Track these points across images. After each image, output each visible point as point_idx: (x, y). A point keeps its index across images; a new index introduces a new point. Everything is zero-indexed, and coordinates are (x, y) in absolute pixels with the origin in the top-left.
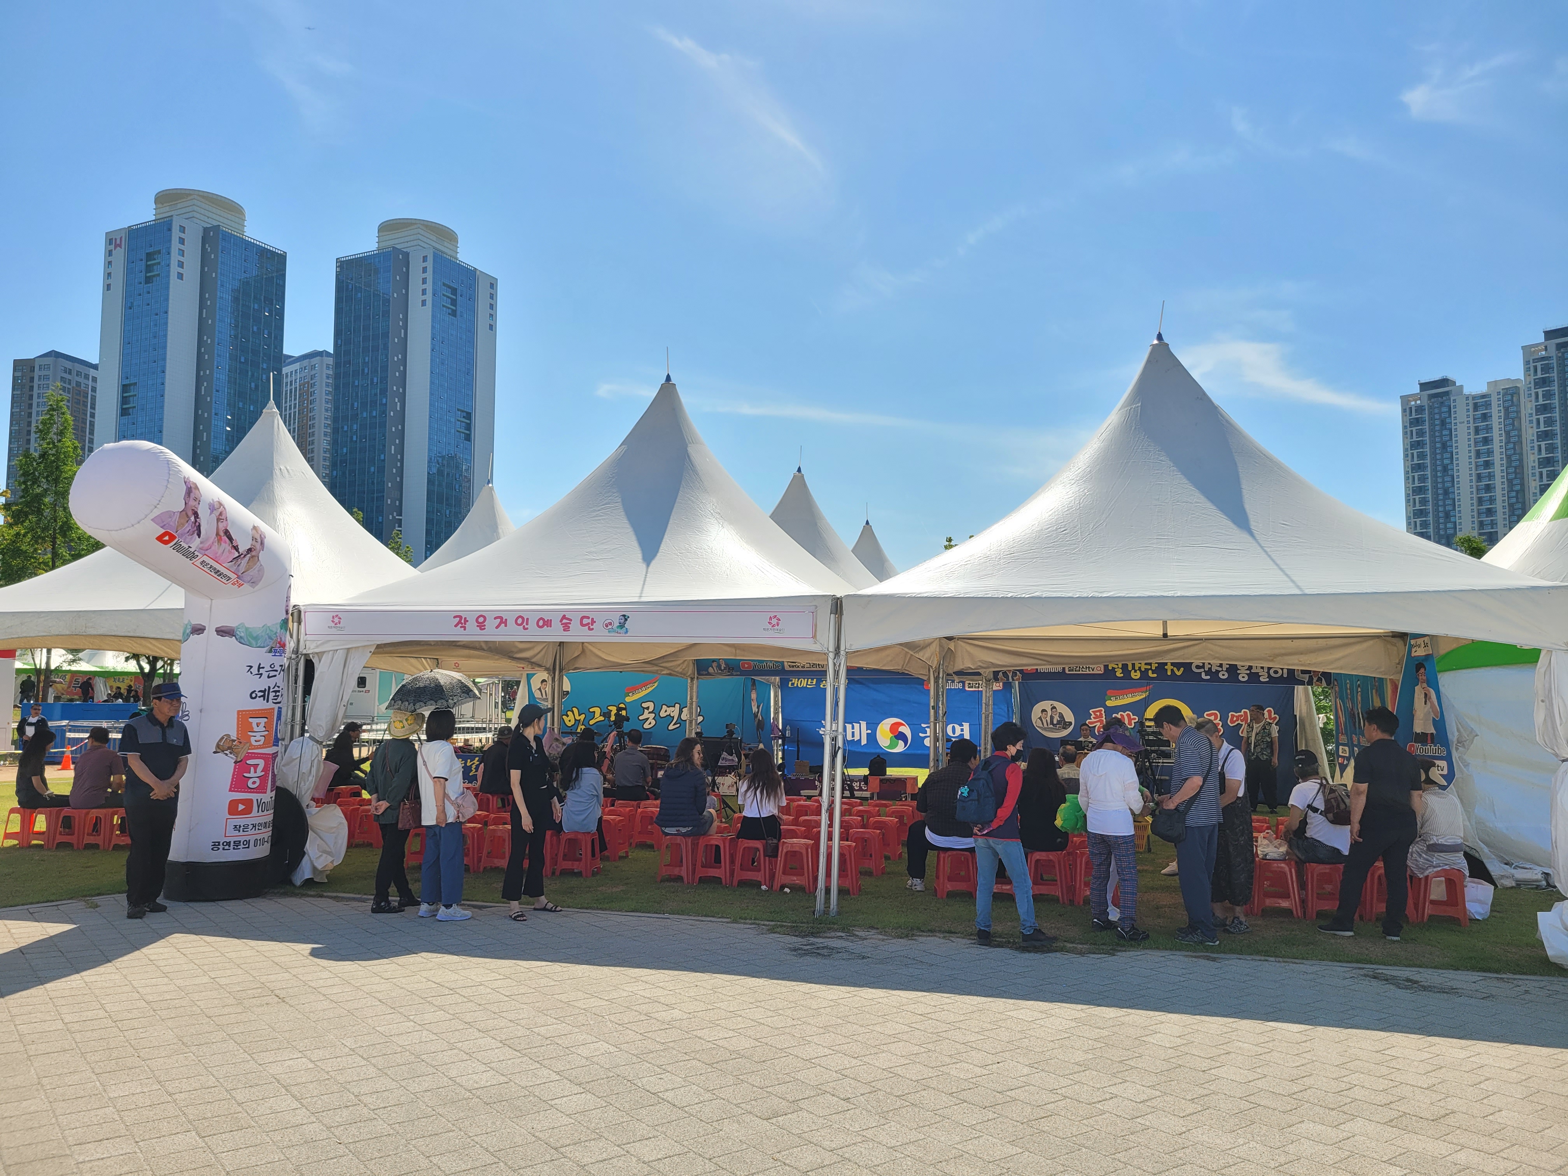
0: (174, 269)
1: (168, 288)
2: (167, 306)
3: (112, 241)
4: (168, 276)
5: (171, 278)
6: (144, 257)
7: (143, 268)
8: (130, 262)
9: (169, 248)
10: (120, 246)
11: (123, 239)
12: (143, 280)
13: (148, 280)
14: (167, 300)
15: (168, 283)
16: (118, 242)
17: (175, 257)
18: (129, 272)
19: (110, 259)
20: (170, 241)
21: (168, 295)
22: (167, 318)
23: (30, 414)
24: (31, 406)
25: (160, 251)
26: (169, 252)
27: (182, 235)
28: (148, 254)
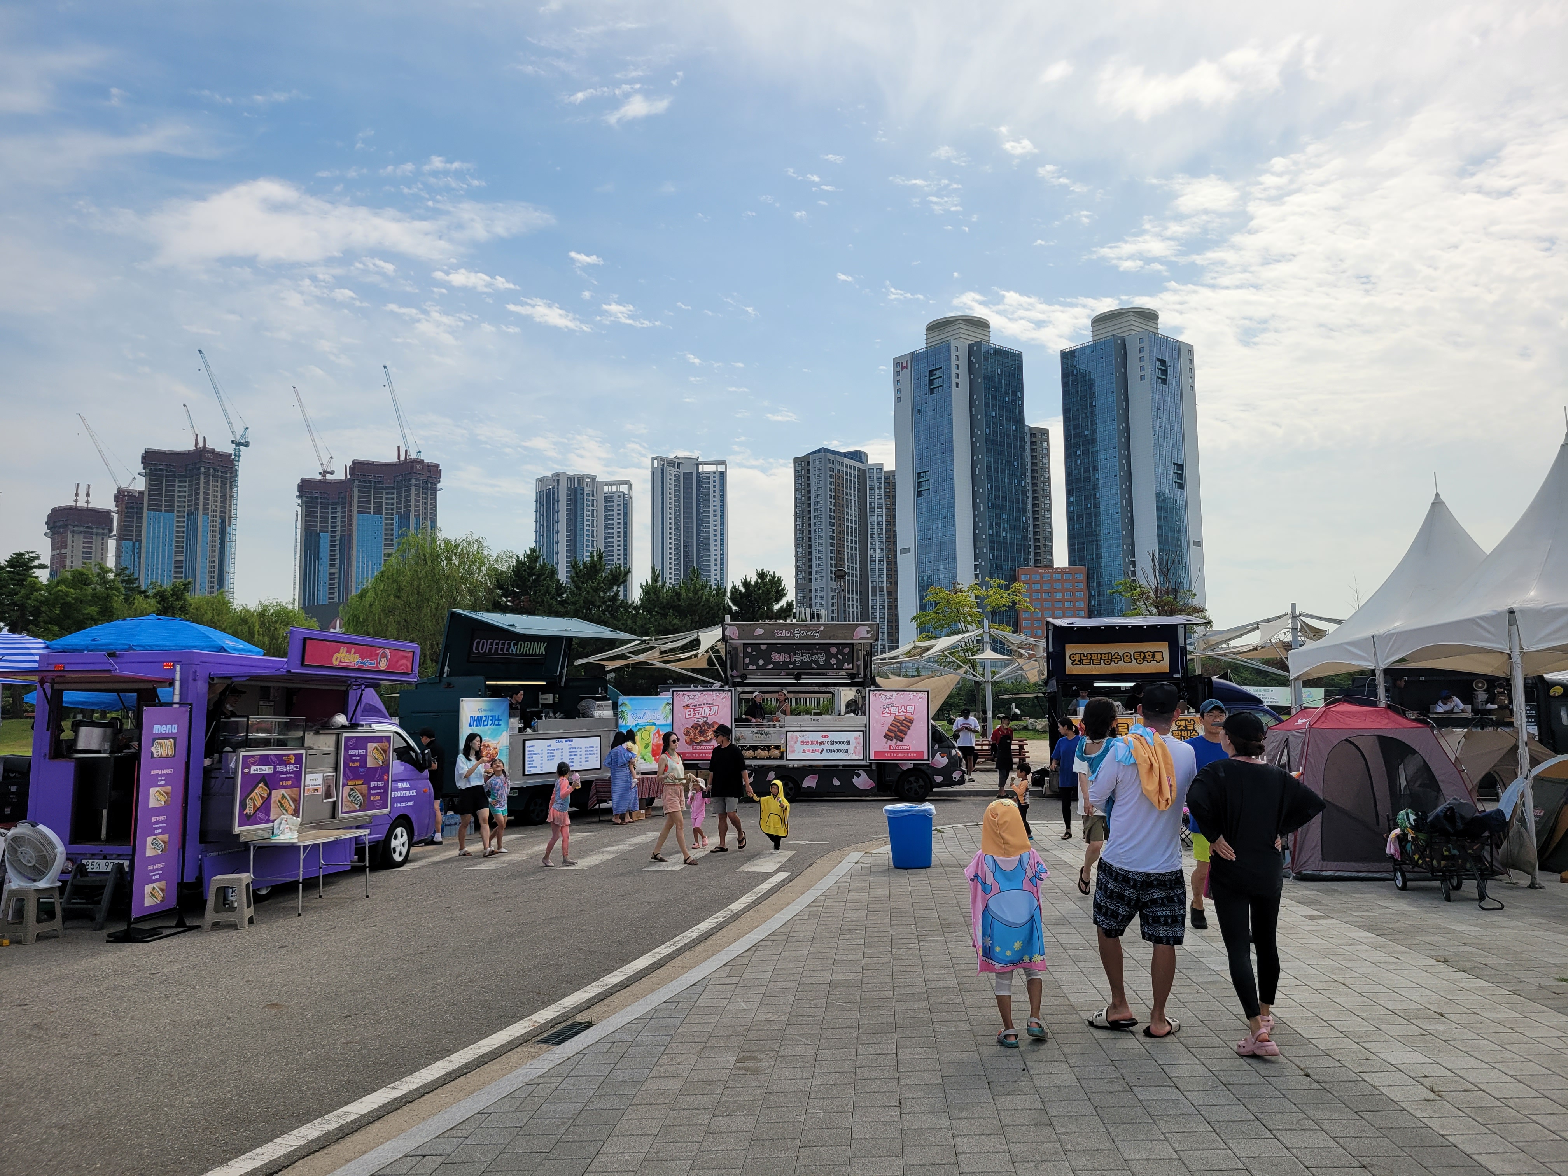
0: (954, 380)
1: (950, 396)
2: (951, 410)
3: (900, 364)
4: (950, 387)
5: (953, 387)
6: (928, 374)
7: (928, 382)
8: (915, 378)
9: (950, 365)
10: (906, 367)
11: (908, 362)
12: (928, 391)
13: (932, 391)
14: (950, 404)
15: (951, 392)
16: (904, 365)
17: (954, 371)
18: (916, 386)
19: (898, 378)
20: (950, 359)
21: (951, 401)
22: (952, 419)
23: (809, 498)
24: (809, 491)
25: (941, 368)
26: (949, 368)
27: (957, 354)
28: (931, 371)
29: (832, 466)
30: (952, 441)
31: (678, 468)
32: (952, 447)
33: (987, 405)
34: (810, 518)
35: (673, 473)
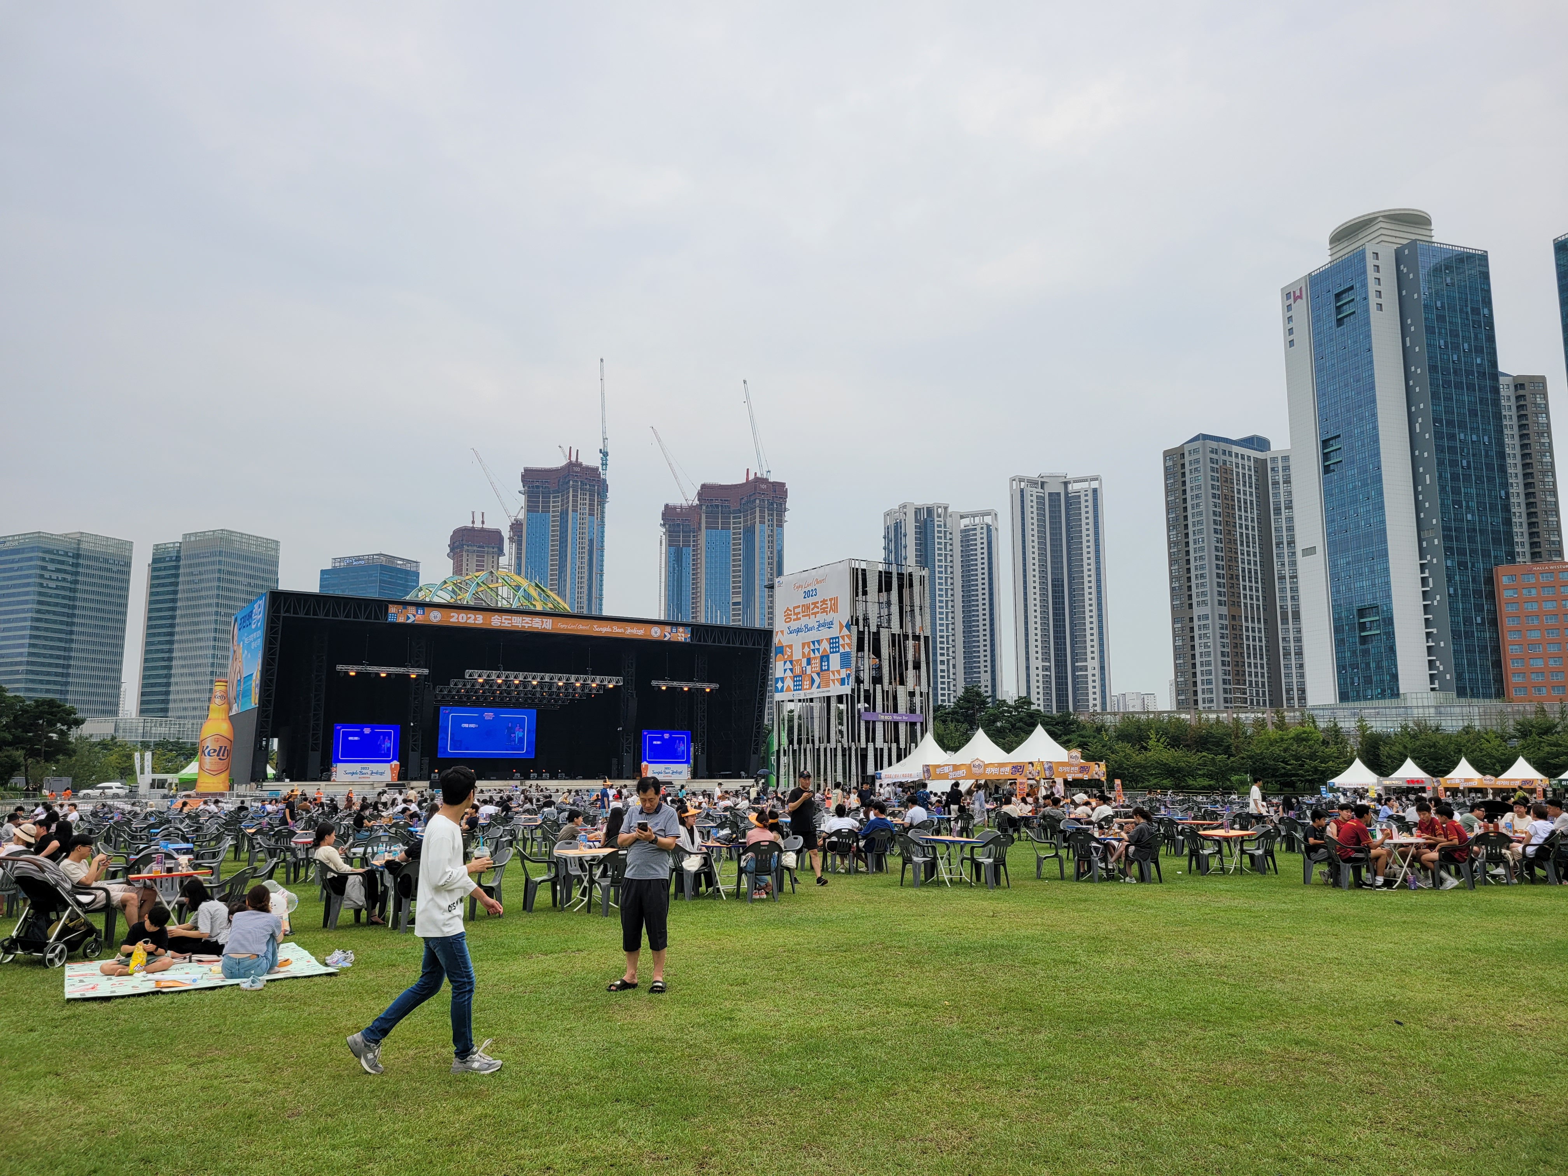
0: (1373, 300)
1: (1368, 323)
2: (1370, 343)
3: (1290, 296)
4: (1367, 310)
5: (1371, 310)
6: (1333, 298)
7: (1334, 310)
8: (1314, 309)
9: (1366, 280)
10: (1300, 297)
11: (1304, 290)
12: (1334, 323)
13: (1340, 322)
14: (1368, 336)
15: (1368, 317)
16: (1298, 294)
17: (1372, 287)
18: (1316, 320)
19: (1290, 314)
20: (1365, 272)
21: (1369, 331)
22: (1372, 356)
23: (1185, 500)
24: (1184, 492)
25: (1351, 288)
26: (1364, 285)
27: (1377, 263)
28: (1338, 296)
29: (1214, 456)
30: (1372, 388)
31: (1042, 488)
32: (1374, 396)
33: (1430, 330)
34: (1186, 526)
35: (1035, 495)
